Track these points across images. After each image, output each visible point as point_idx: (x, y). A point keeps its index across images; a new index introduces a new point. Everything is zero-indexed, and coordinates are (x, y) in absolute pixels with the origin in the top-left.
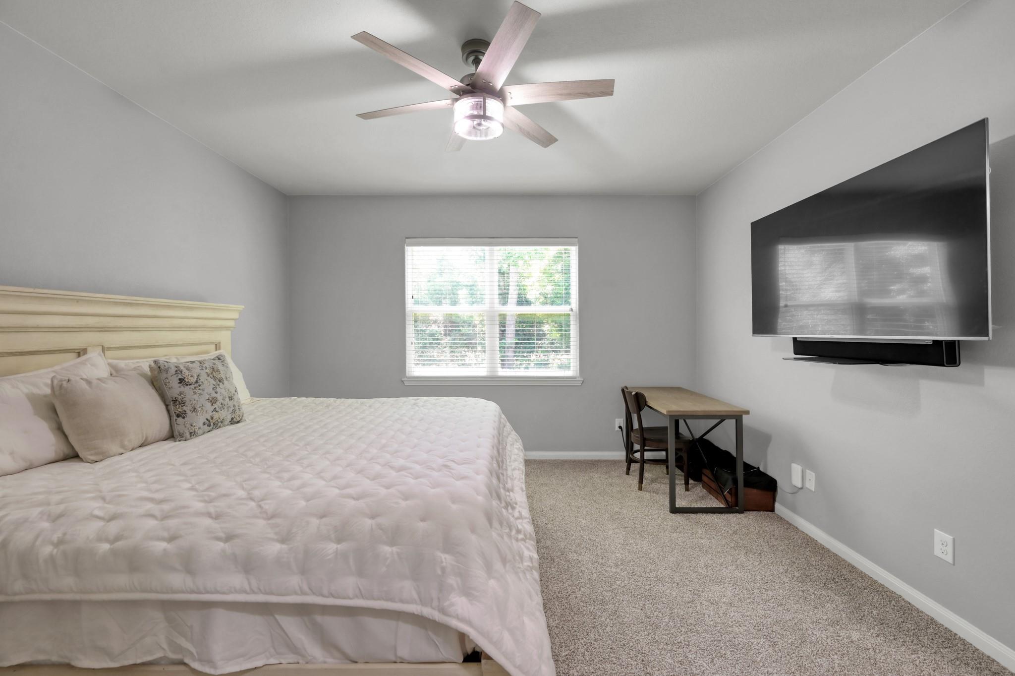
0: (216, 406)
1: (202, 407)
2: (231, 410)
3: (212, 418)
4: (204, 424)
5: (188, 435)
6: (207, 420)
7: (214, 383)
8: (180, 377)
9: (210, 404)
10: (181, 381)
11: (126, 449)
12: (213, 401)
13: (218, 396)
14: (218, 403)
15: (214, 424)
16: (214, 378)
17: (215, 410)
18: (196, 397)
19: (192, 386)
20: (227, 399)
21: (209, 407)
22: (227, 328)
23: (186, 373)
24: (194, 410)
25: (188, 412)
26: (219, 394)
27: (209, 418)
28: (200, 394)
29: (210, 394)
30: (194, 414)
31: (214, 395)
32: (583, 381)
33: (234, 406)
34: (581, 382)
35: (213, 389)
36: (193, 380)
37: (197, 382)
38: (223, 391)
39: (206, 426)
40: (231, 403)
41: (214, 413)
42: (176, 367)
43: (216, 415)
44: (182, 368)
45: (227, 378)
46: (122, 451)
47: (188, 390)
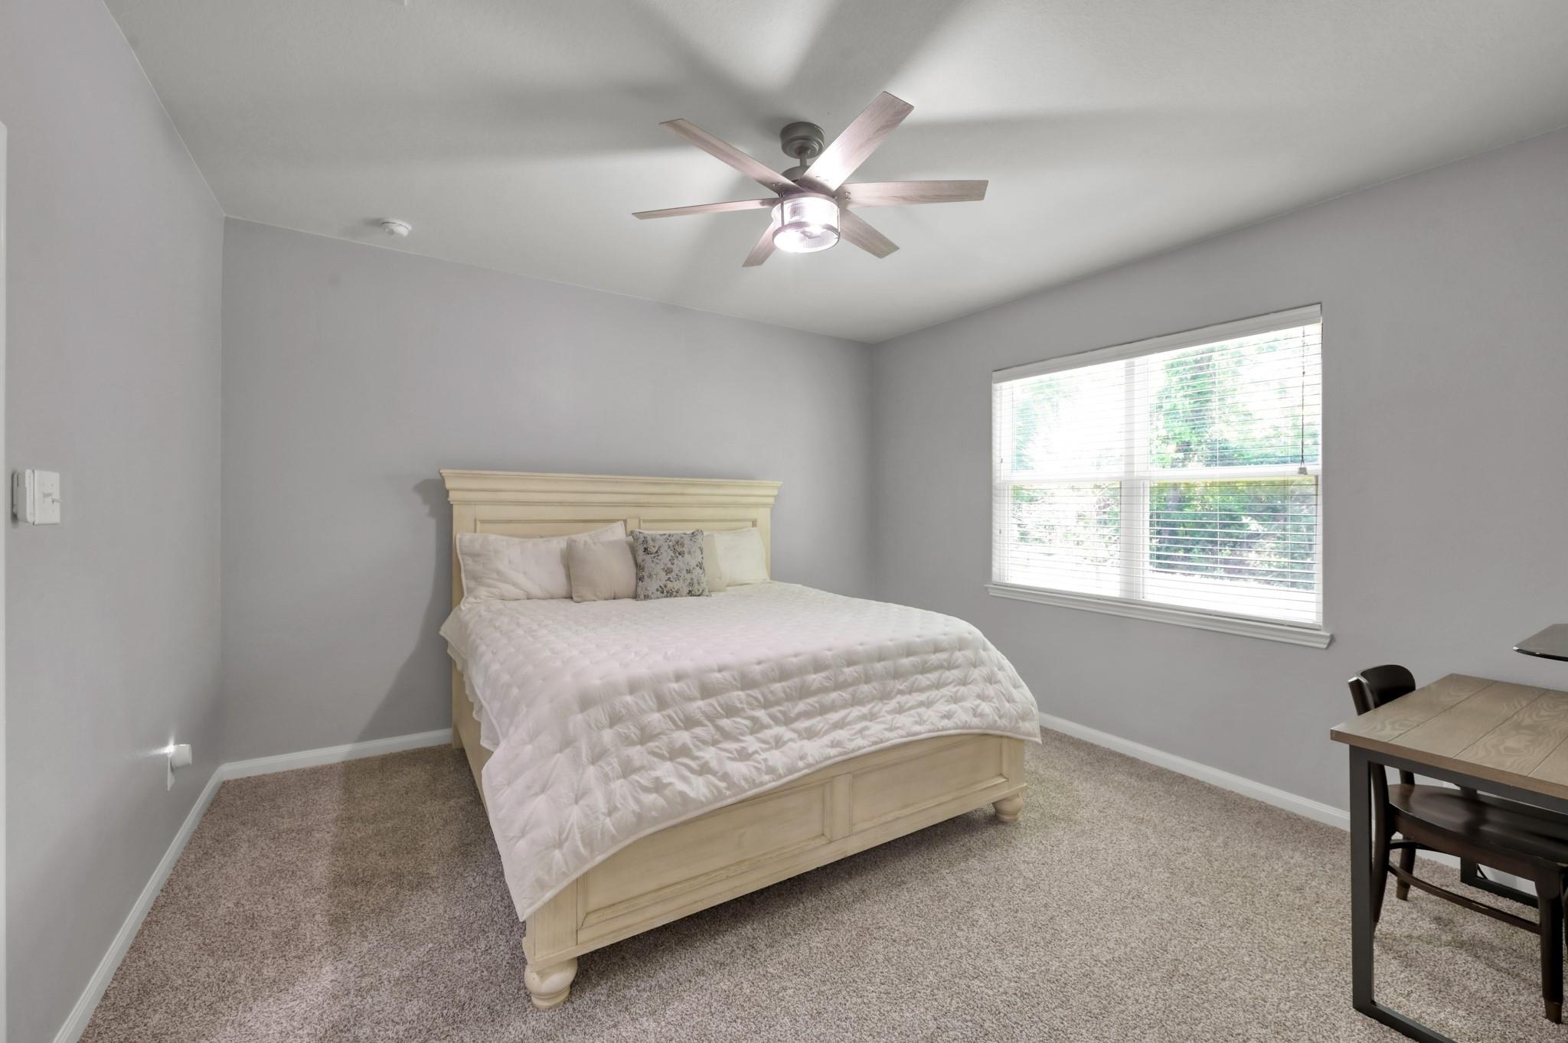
0: (669, 576)
1: (656, 574)
2: (687, 582)
3: (666, 587)
4: (657, 590)
5: (642, 597)
6: (661, 587)
7: (673, 555)
8: (645, 546)
9: (665, 573)
10: (646, 549)
11: (598, 598)
12: (668, 571)
13: (674, 567)
14: (673, 574)
15: (668, 592)
16: (675, 551)
17: (669, 579)
18: (653, 565)
19: (652, 556)
20: (685, 572)
21: (663, 576)
22: (765, 505)
23: (651, 543)
24: (650, 576)
25: (645, 577)
26: (675, 565)
27: (663, 587)
28: (657, 563)
29: (666, 565)
30: (649, 580)
31: (669, 565)
32: (1332, 639)
33: (692, 579)
34: (1328, 641)
35: (670, 560)
36: (654, 550)
37: (657, 552)
38: (681, 564)
39: (659, 592)
40: (688, 576)
41: (668, 582)
42: (645, 537)
43: (670, 585)
44: (649, 539)
45: (690, 552)
46: (595, 598)
47: (648, 558)
